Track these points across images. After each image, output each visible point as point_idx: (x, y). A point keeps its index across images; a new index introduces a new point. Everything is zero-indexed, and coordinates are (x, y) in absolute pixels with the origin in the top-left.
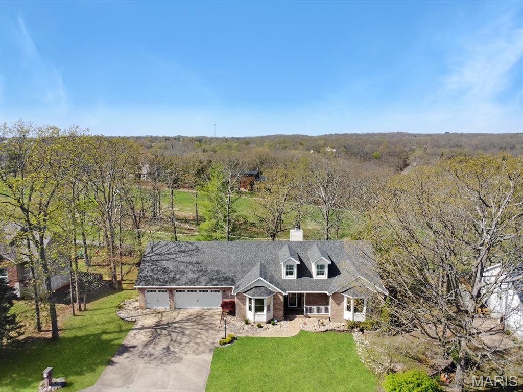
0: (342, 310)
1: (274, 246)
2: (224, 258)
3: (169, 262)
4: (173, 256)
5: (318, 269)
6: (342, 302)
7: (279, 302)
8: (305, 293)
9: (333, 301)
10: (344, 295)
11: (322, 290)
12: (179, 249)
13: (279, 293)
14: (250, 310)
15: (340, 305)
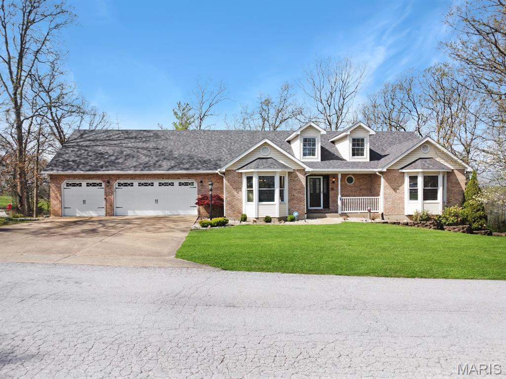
0: (402, 199)
1: (276, 135)
2: (200, 144)
3: (107, 148)
4: (115, 142)
5: (353, 145)
6: (401, 185)
7: (297, 187)
8: (339, 172)
9: (387, 184)
10: (404, 173)
11: (366, 168)
12: (126, 136)
13: (298, 170)
14: (250, 200)
15: (398, 191)
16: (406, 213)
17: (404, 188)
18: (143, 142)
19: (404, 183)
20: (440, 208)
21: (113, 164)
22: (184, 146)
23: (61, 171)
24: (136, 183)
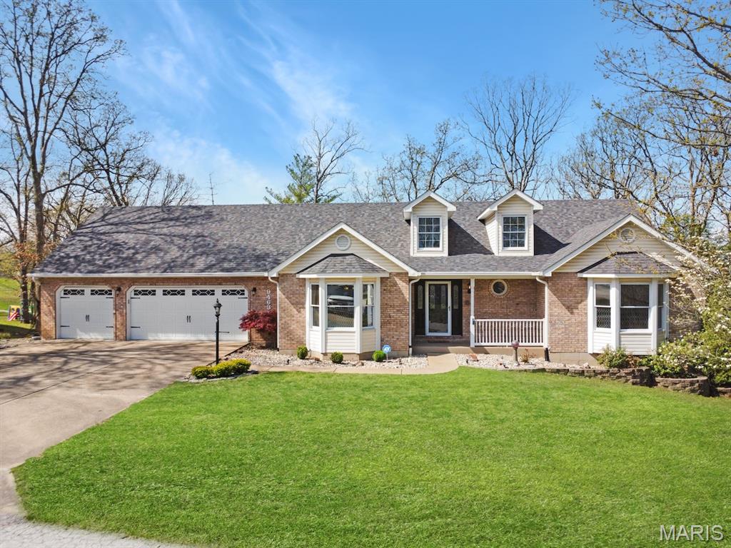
0: (583, 324)
2: (267, 228)
3: (131, 236)
4: (146, 226)
5: (506, 228)
6: (582, 301)
7: (397, 303)
8: (473, 276)
9: (555, 298)
10: (586, 279)
11: (520, 270)
12: (166, 216)
13: (398, 274)
14: (316, 323)
15: (575, 311)
16: (590, 351)
17: (586, 305)
18: (186, 225)
19: (586, 297)
20: (652, 343)
21: (128, 262)
22: (242, 231)
23: (54, 272)
24: (159, 291)
